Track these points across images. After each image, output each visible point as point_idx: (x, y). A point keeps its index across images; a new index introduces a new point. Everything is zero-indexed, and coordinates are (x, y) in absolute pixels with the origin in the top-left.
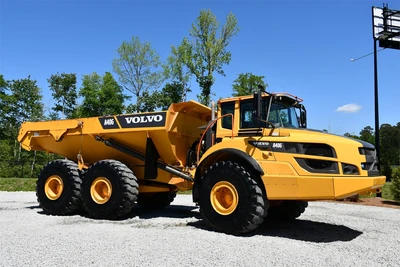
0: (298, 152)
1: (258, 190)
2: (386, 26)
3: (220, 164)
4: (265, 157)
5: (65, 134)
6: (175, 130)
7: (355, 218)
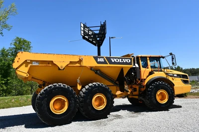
0: (180, 77)
4: (173, 79)
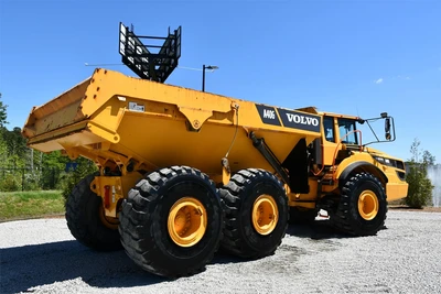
2: (126, 45)
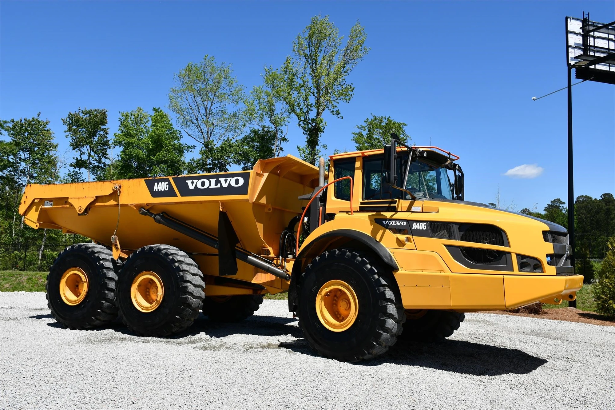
0: (450, 236)
1: (389, 294)
2: (586, 47)
3: (332, 254)
4: (400, 244)
5: (92, 203)
6: (263, 201)
7: (535, 339)
